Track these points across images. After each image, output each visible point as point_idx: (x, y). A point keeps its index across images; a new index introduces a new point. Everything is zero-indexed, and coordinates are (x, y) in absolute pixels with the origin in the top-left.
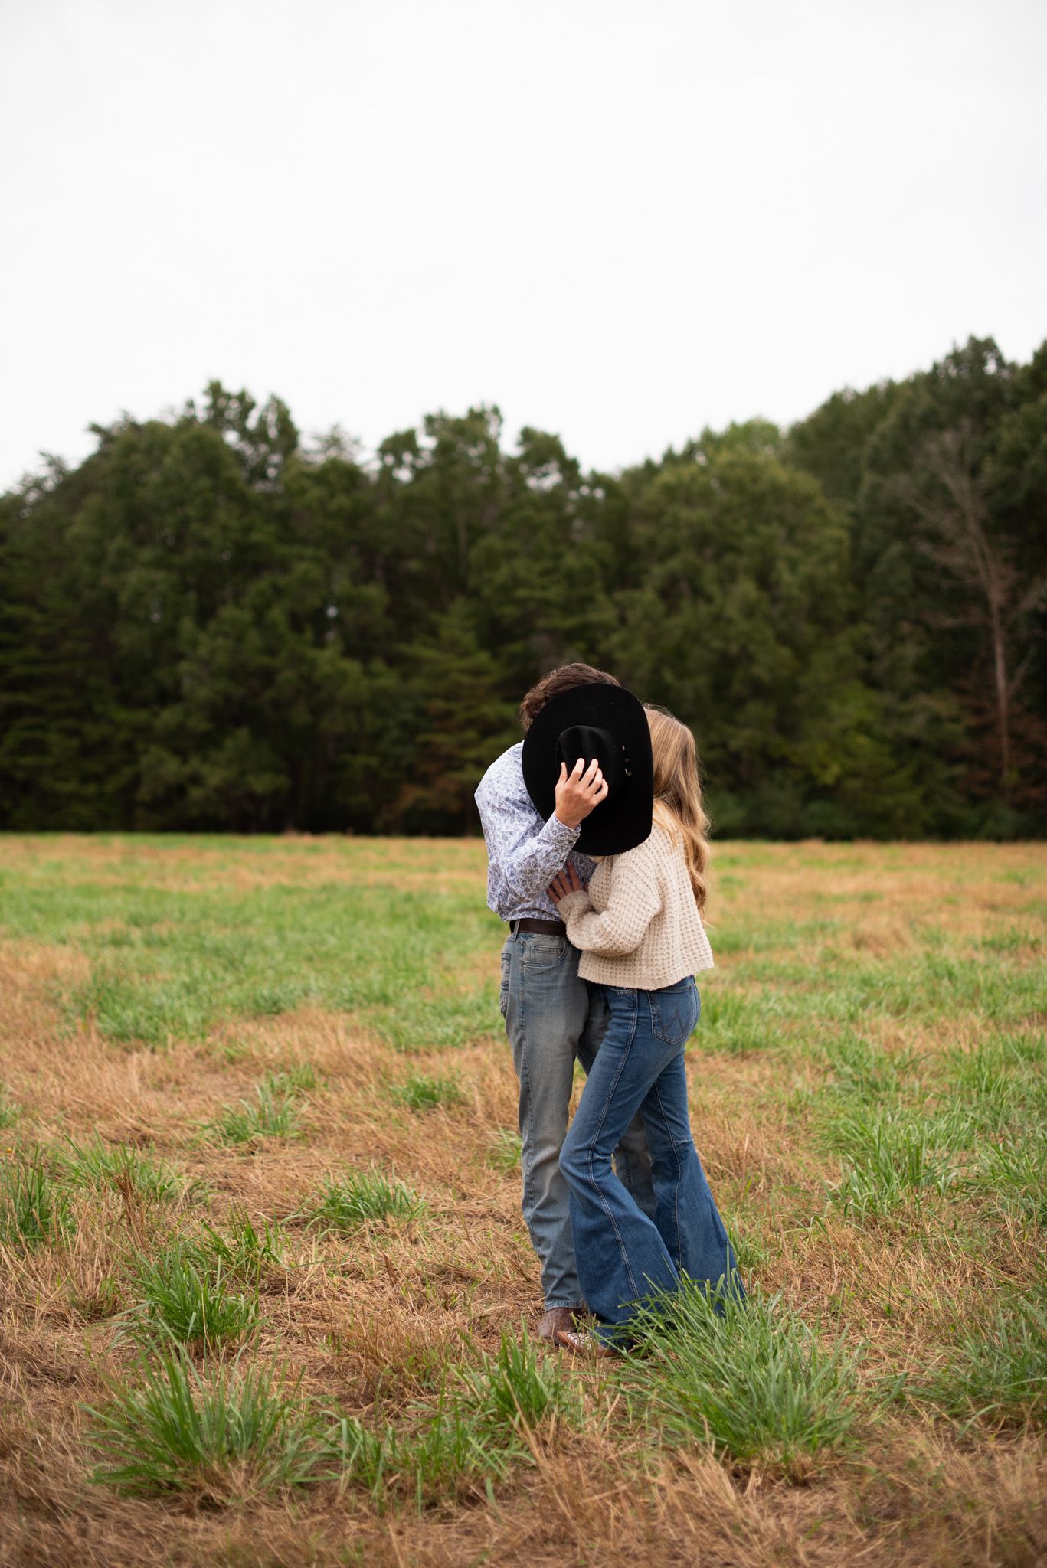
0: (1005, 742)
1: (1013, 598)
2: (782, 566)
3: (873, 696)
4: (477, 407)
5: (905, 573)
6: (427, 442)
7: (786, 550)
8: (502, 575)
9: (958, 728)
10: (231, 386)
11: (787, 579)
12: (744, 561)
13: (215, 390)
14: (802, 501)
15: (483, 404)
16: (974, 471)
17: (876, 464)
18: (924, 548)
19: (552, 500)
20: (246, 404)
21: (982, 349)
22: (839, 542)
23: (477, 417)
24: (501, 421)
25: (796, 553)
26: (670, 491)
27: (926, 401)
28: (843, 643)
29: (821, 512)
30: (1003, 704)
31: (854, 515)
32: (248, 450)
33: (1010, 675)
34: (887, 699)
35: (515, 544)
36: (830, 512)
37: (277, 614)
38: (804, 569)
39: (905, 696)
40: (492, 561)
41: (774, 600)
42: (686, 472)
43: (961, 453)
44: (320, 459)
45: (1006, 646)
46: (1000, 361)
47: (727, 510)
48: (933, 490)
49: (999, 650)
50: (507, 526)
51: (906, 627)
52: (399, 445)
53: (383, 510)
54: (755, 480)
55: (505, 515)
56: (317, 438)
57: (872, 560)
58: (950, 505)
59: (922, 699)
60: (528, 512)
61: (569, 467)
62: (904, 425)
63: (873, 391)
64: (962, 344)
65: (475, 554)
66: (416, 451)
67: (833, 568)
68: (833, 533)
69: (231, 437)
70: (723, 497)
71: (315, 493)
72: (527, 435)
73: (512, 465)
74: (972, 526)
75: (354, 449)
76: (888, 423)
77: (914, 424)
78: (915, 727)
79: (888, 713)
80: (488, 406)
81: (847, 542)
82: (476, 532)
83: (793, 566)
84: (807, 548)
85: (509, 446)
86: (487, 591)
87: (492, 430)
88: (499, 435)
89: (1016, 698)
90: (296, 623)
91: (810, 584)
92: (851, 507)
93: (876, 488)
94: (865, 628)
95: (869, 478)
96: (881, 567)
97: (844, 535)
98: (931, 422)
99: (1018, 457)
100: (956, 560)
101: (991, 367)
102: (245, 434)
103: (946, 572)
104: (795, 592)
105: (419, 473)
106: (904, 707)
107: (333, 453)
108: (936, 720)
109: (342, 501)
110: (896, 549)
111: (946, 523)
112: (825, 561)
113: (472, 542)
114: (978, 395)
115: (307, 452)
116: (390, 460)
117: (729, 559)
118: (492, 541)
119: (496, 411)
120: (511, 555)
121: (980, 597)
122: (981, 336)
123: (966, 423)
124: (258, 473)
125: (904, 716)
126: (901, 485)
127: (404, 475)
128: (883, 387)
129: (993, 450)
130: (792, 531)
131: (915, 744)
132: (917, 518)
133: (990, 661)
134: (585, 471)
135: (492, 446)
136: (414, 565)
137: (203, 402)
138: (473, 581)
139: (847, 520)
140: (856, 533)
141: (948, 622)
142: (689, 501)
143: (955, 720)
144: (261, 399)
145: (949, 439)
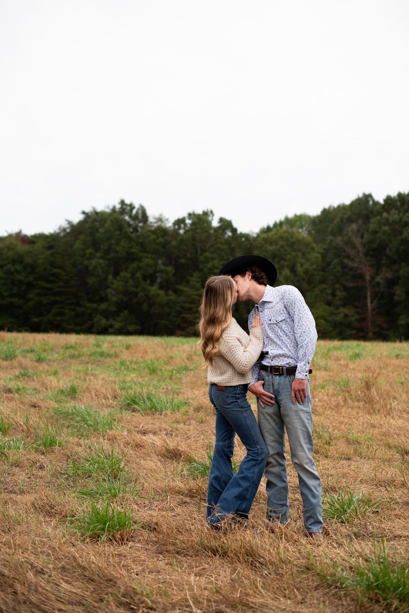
0: (370, 324)
1: (373, 278)
2: (298, 266)
3: (327, 308)
4: (206, 211)
5: (339, 268)
6: (188, 222)
7: (301, 260)
8: (210, 265)
9: (353, 319)
10: (127, 202)
11: (299, 269)
12: (286, 263)
13: (122, 202)
14: (307, 245)
15: (207, 210)
16: (362, 237)
17: (332, 233)
18: (346, 261)
19: (228, 242)
20: (132, 207)
21: (367, 197)
22: (317, 258)
23: (205, 214)
24: (213, 215)
25: (303, 261)
26: (265, 240)
27: (349, 213)
28: (317, 291)
29: (313, 249)
30: (369, 311)
31: (325, 249)
32: (132, 222)
33: (372, 302)
34: (331, 309)
35: (215, 256)
36: (316, 249)
37: (139, 275)
38: (305, 266)
39: (337, 308)
40: (207, 261)
41: (295, 276)
42: (271, 234)
43: (358, 231)
44: (156, 225)
45: (371, 293)
46: (373, 201)
47: (282, 247)
48: (350, 243)
49: (369, 294)
50: (212, 249)
51: (337, 286)
52: (180, 222)
53: (174, 243)
54: (292, 237)
55: (212, 246)
56: (155, 218)
57: (329, 264)
58: (355, 247)
59: (342, 309)
60: (220, 245)
61: (234, 230)
62: (342, 221)
63: (339, 207)
64: (361, 195)
65: (201, 258)
66: (185, 225)
67: (314, 266)
68: (315, 256)
69: (127, 218)
70: (281, 243)
71: (153, 237)
72: (221, 220)
73: (216, 229)
74: (361, 254)
75: (166, 222)
76: (337, 220)
77: (345, 220)
78: (339, 318)
79: (332, 314)
80: (209, 210)
81: (320, 258)
82: (203, 251)
83: (302, 265)
84: (307, 260)
85: (215, 223)
86: (205, 270)
87: (210, 218)
88: (212, 219)
89: (373, 310)
90: (145, 278)
91: (306, 272)
92: (324, 247)
93: (331, 241)
94: (324, 286)
95: (330, 238)
96: (331, 267)
97: (319, 256)
98: (350, 220)
99: (375, 233)
100: (356, 265)
101: (371, 203)
102: (131, 216)
103: (351, 269)
104: (302, 274)
105: (186, 232)
106: (336, 311)
107: (159, 223)
108: (346, 316)
109: (161, 240)
110: (336, 261)
111: (352, 253)
112: (312, 264)
113: (201, 254)
114: (365, 212)
115: (151, 223)
116: (177, 227)
117: (282, 262)
118: (207, 254)
119: (212, 212)
120: (213, 259)
121: (361, 277)
122: (367, 193)
123: (360, 221)
124: (136, 230)
125: (337, 314)
126: (339, 240)
127: (182, 232)
128: (342, 206)
129: (368, 231)
130: (304, 254)
131: (341, 323)
132: (344, 251)
133: (366, 298)
134: (239, 232)
135: (209, 223)
136: (183, 261)
137: (118, 206)
138: (201, 267)
139: (322, 251)
140: (324, 256)
141: (352, 285)
142: (271, 244)
143: (353, 316)
144: (137, 206)
145: (354, 226)
